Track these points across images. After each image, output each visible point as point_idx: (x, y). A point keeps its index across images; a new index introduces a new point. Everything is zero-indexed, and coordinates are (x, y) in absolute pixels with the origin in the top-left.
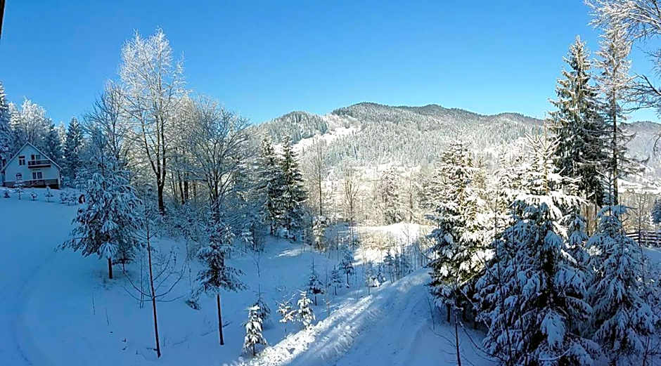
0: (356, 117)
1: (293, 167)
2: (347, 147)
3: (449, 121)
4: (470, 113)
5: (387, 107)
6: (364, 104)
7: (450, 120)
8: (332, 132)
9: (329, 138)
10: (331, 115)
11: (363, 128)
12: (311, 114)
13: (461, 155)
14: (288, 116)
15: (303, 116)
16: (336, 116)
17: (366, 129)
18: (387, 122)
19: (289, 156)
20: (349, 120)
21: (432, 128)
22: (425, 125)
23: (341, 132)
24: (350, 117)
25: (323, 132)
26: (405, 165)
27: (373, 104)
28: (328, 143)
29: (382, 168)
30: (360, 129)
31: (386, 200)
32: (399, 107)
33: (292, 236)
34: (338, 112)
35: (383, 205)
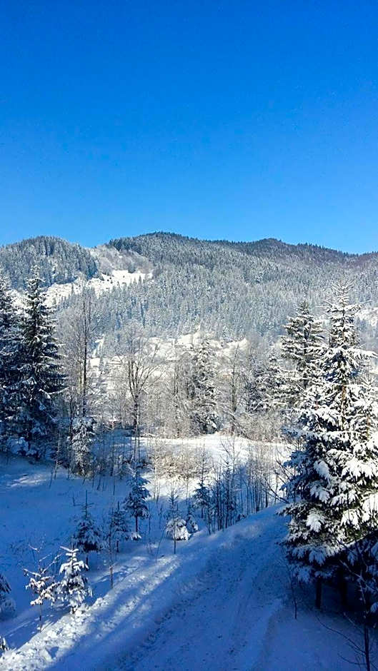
0: (146, 255)
1: (43, 332)
2: (130, 302)
3: (295, 265)
4: (330, 251)
5: (195, 242)
6: (160, 235)
7: (296, 263)
8: (105, 277)
9: (99, 286)
10: (104, 248)
11: (156, 274)
12: (72, 243)
13: (342, 329)
14: (32, 242)
15: (57, 245)
16: (114, 251)
17: (161, 276)
18: (195, 266)
19: (37, 313)
20: (136, 260)
21: (267, 278)
22: (257, 272)
23: (122, 278)
24: (136, 254)
25: (91, 273)
26: (221, 338)
27: (174, 235)
28: (98, 294)
29: (185, 340)
30: (151, 275)
31: (193, 395)
32: (216, 242)
33: (33, 452)
34: (118, 245)
35: (187, 403)
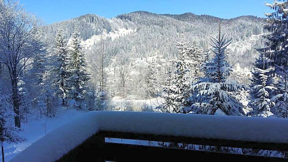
0: (134, 21)
2: (126, 43)
3: (199, 25)
4: (215, 18)
5: (155, 15)
6: (140, 12)
7: (200, 24)
8: (116, 32)
9: (113, 36)
10: (115, 19)
11: (138, 30)
12: (101, 17)
14: (84, 17)
15: (95, 18)
16: (119, 20)
17: (140, 31)
18: (155, 26)
20: (129, 24)
21: (187, 31)
22: (183, 28)
23: (123, 32)
24: (129, 21)
25: (109, 30)
26: (166, 58)
27: (146, 12)
28: (113, 39)
30: (135, 30)
31: (148, 82)
32: (164, 15)
34: (121, 17)
35: (145, 85)
